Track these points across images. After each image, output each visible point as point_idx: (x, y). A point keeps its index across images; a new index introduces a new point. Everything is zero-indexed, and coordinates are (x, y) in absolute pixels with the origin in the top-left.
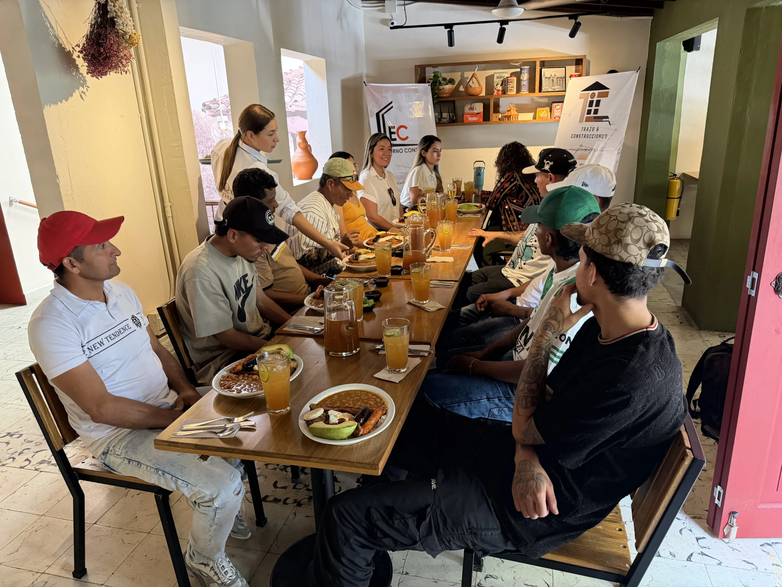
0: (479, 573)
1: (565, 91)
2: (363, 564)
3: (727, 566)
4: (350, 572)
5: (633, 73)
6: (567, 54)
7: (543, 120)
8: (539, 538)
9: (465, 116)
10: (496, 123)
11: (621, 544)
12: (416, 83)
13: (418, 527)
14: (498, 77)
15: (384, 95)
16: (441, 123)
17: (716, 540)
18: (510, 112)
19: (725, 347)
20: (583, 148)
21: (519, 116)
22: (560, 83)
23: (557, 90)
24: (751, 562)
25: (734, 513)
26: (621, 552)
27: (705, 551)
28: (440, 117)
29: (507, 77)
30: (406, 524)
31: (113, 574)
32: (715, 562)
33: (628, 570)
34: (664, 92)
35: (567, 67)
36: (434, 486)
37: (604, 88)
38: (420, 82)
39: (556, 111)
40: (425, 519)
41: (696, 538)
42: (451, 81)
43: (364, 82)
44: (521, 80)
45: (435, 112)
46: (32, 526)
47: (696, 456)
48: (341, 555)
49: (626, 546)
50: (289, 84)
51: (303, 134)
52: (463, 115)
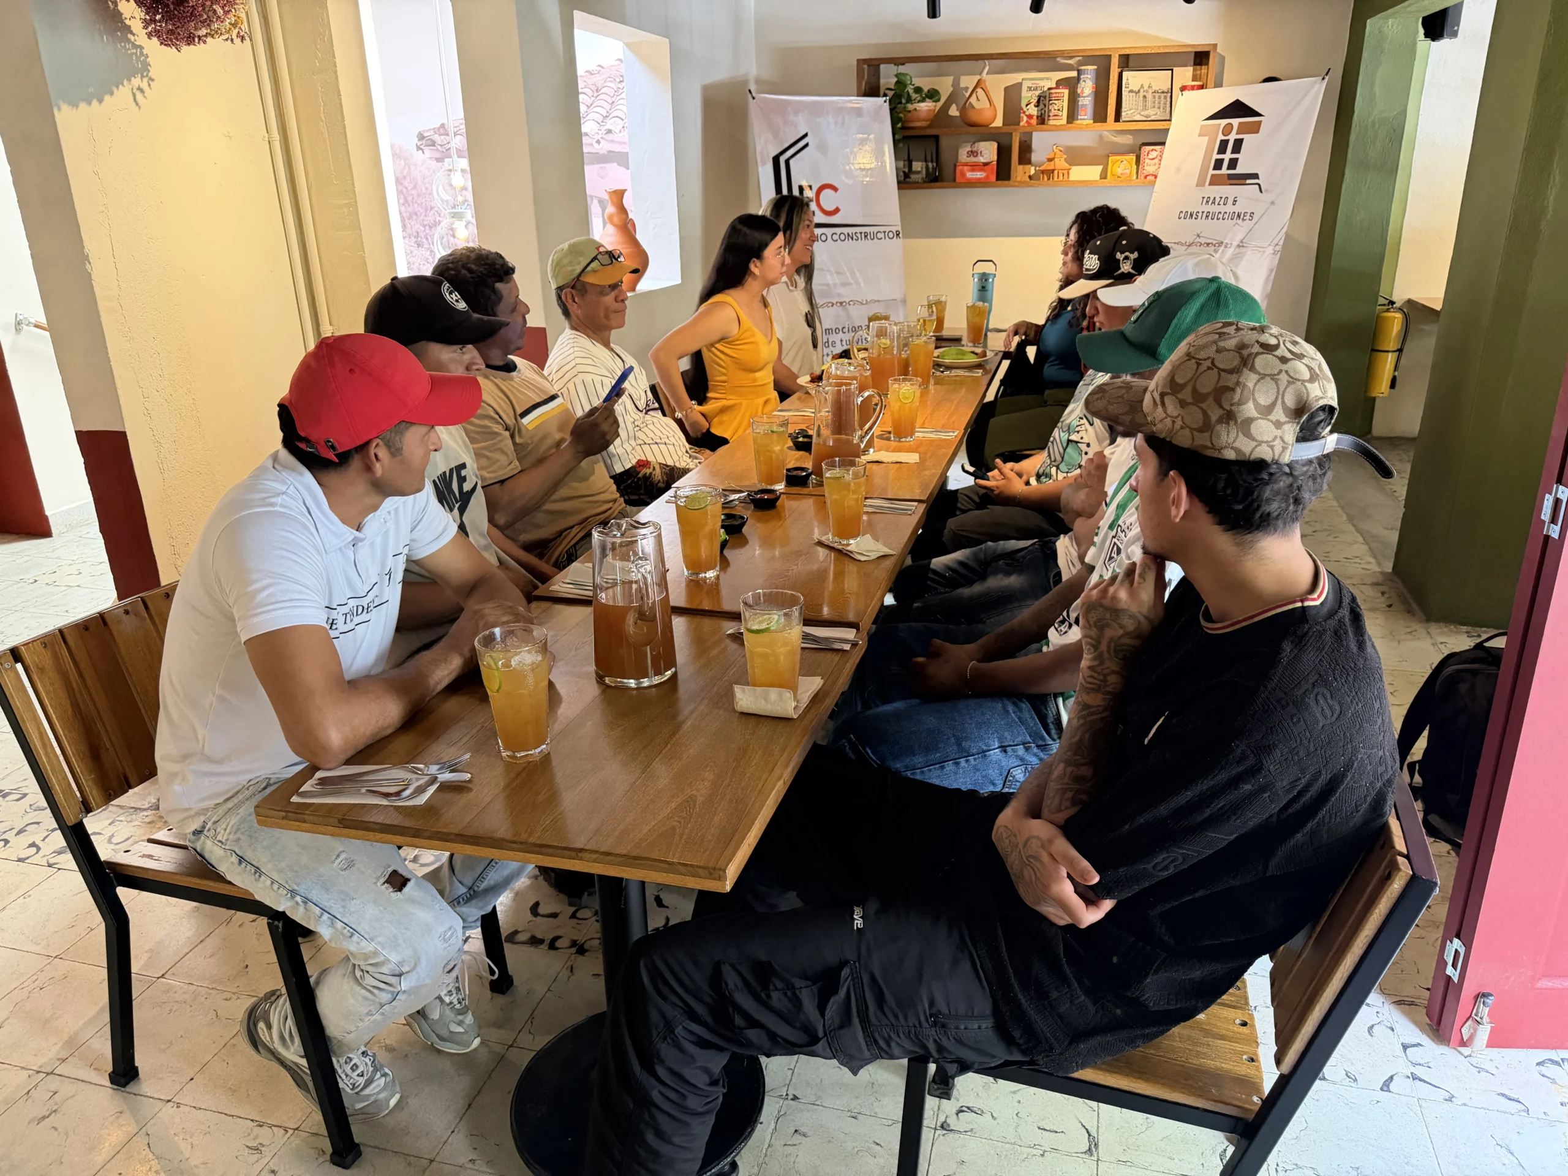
0: (944, 1101)
1: (1170, 120)
2: (701, 1080)
3: (1465, 1105)
4: (673, 1096)
5: (1315, 82)
6: (1174, 41)
7: (1121, 181)
8: (1077, 1036)
9: (959, 168)
10: (1022, 184)
11: (1245, 1053)
12: (858, 96)
13: (822, 1009)
14: (1030, 89)
15: (792, 118)
16: (909, 183)
17: (1443, 1049)
18: (1052, 163)
19: (1482, 655)
20: (1203, 240)
21: (1070, 171)
22: (1159, 103)
23: (1153, 118)
24: (1516, 1097)
25: (1484, 995)
26: (1243, 1069)
27: (1420, 1072)
28: (906, 170)
29: (1049, 89)
30: (797, 1002)
31: (192, 1079)
32: (1440, 1095)
33: (1257, 1108)
34: (1377, 126)
35: (1175, 69)
36: (858, 923)
37: (1254, 113)
38: (866, 94)
39: (1150, 162)
40: (836, 993)
41: (1402, 1044)
42: (933, 95)
43: (750, 91)
44: (1079, 96)
45: (897, 159)
46: (35, 977)
47: (1418, 873)
48: (656, 1060)
49: (1254, 1057)
50: (595, 95)
51: (618, 196)
52: (955, 166)
